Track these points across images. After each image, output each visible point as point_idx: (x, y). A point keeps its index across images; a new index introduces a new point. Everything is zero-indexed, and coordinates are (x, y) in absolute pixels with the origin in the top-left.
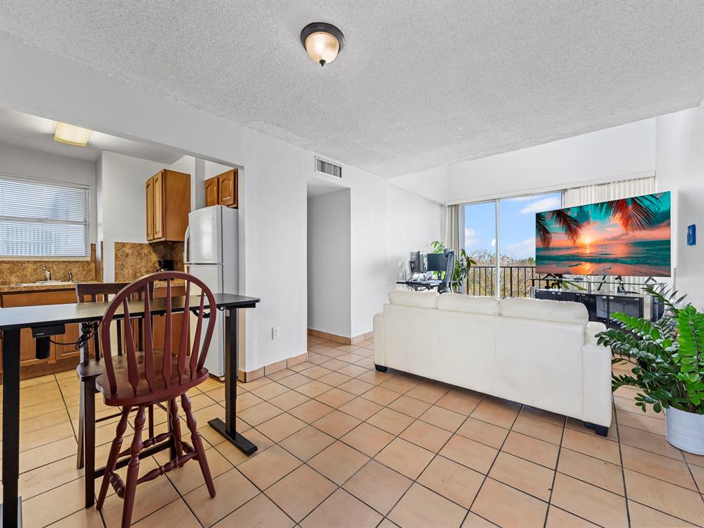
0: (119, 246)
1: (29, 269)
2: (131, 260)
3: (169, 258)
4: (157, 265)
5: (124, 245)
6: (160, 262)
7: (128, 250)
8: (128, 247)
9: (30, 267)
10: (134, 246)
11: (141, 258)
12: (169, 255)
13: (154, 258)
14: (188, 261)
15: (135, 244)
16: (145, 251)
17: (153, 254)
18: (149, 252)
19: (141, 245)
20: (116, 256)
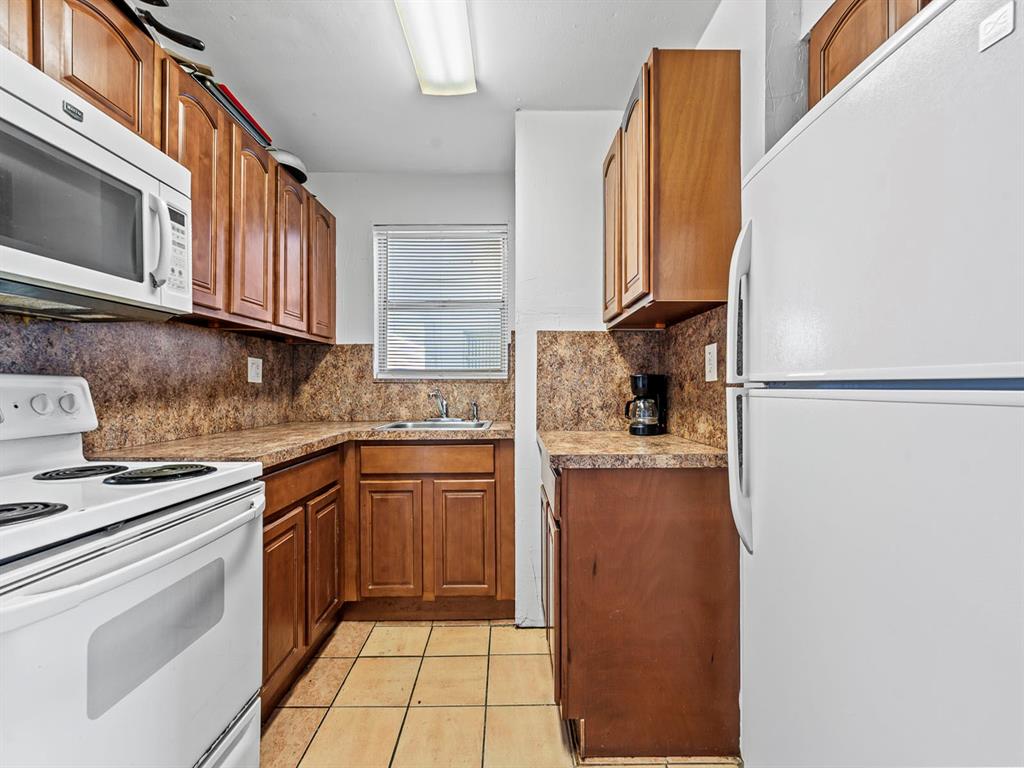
0: (547, 339)
1: (423, 394)
2: (570, 375)
3: (656, 370)
4: (627, 389)
5: (555, 336)
6: (634, 380)
7: (563, 350)
8: (563, 342)
9: (424, 390)
10: (576, 338)
11: (592, 371)
12: (655, 360)
13: (621, 370)
14: (740, 372)
15: (578, 333)
16: (600, 351)
17: (618, 358)
18: (610, 353)
19: (591, 335)
20: (540, 365)
